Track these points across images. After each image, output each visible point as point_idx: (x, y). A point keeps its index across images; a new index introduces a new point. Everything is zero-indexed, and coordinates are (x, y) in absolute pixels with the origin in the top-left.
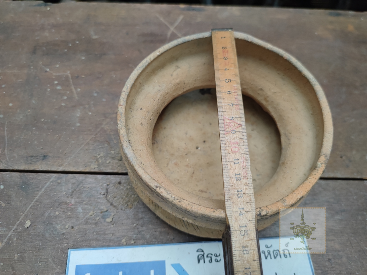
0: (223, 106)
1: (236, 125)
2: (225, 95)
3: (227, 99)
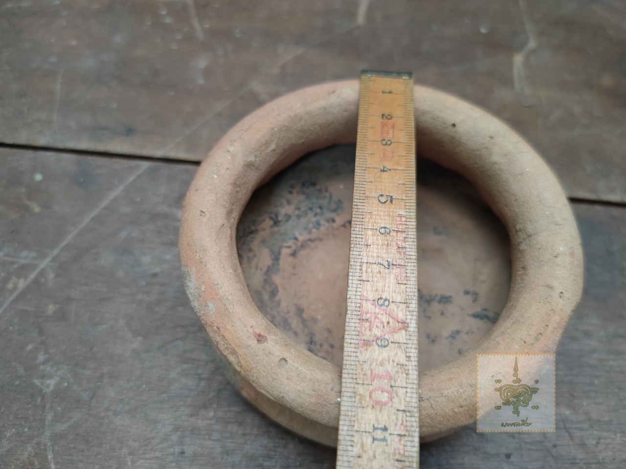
0: (364, 266)
1: (391, 323)
2: (373, 235)
3: (377, 249)
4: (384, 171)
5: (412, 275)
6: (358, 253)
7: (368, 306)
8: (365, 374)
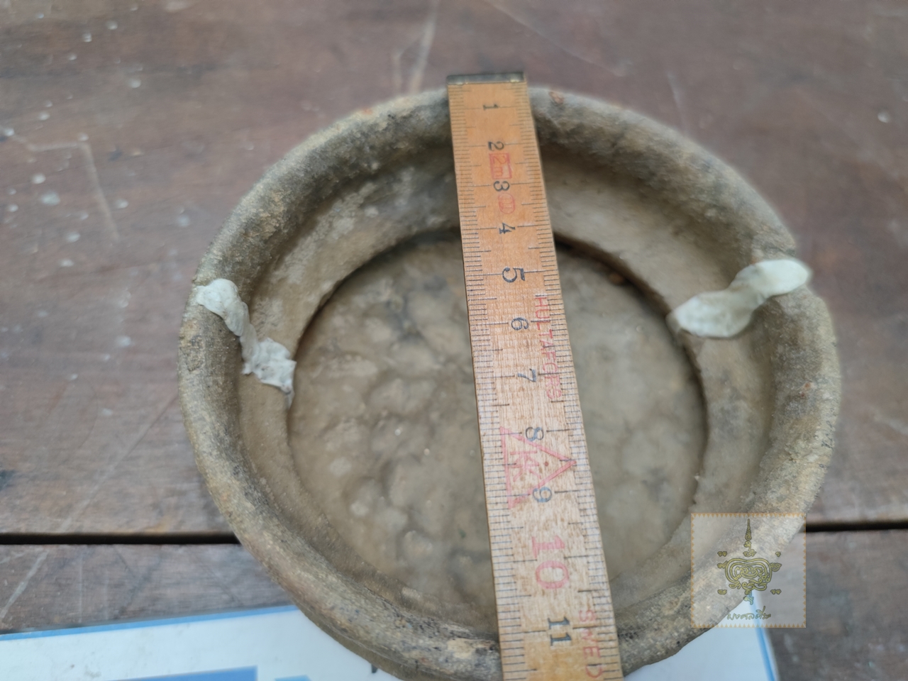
0: (498, 382)
1: (550, 464)
2: (504, 333)
3: (513, 353)
4: (504, 231)
5: (569, 386)
6: (485, 364)
7: (513, 443)
8: (524, 546)
